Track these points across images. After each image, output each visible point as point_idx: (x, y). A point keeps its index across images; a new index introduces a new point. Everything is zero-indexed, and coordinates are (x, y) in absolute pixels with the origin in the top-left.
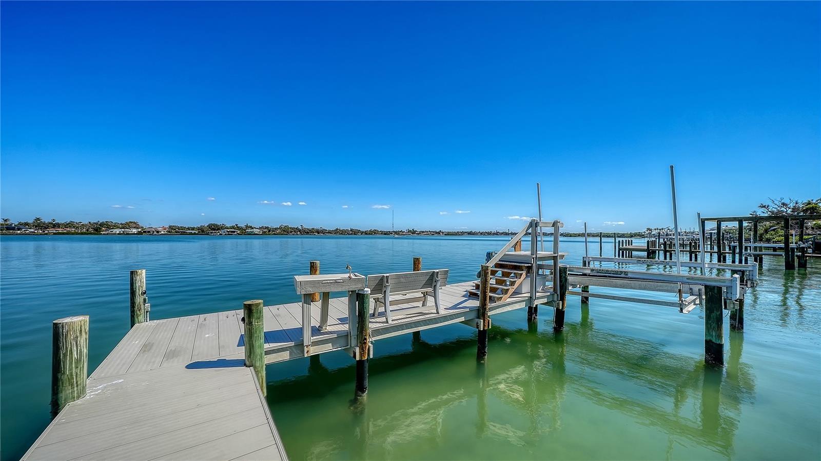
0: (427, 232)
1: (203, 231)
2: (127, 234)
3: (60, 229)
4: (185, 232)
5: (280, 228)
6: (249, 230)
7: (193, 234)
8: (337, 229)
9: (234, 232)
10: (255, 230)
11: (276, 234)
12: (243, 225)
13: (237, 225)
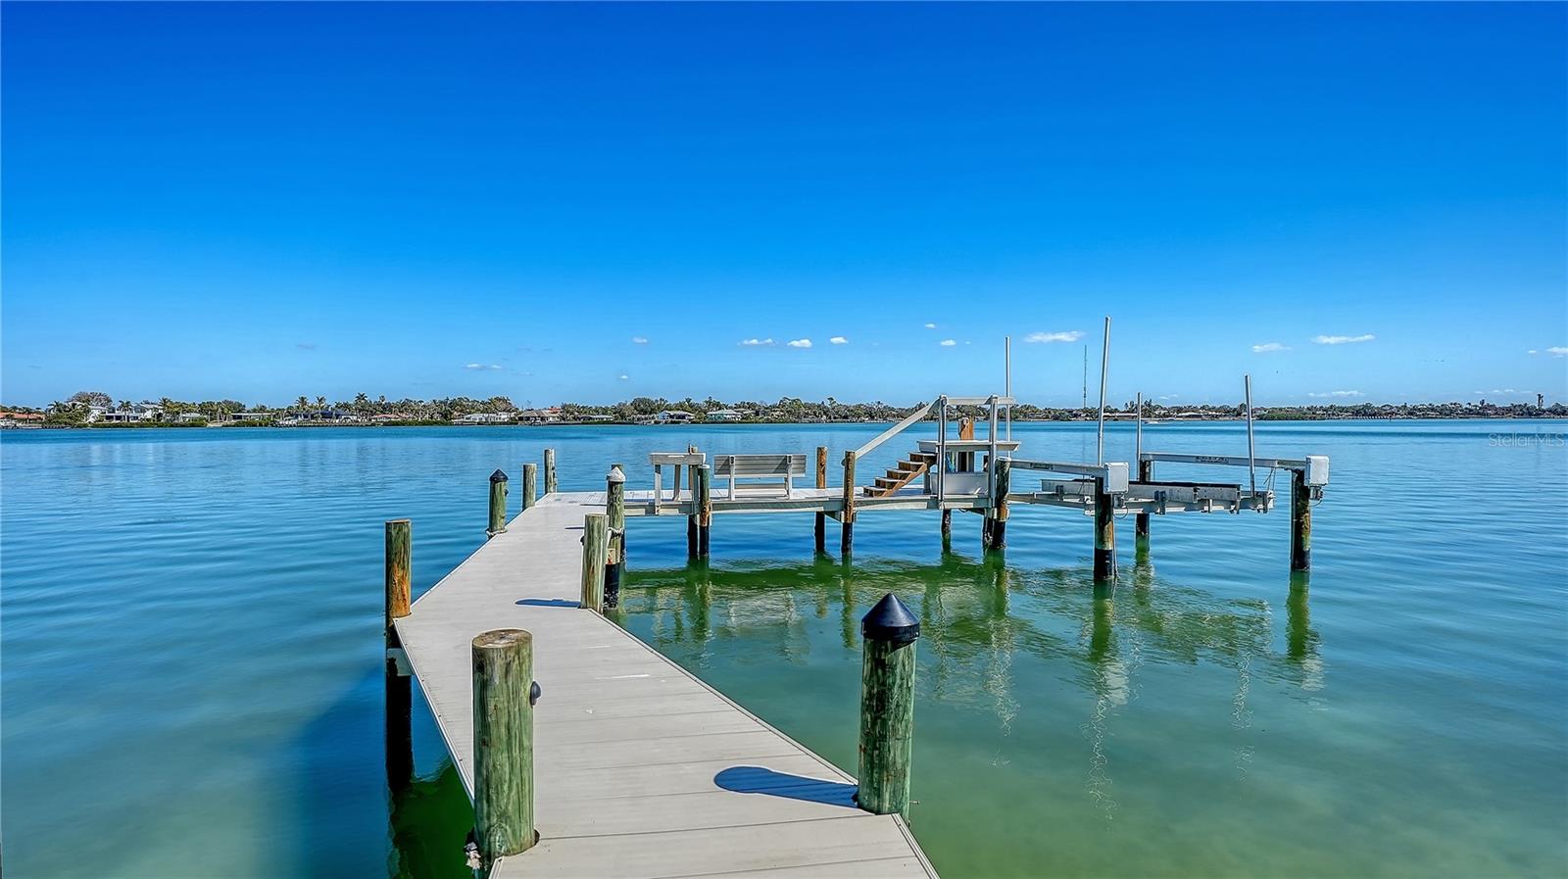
0: (1195, 409)
1: (623, 416)
2: (493, 423)
3: (392, 416)
4: (591, 418)
5: (782, 405)
6: (714, 412)
7: (604, 423)
9: (683, 417)
10: (725, 411)
11: (771, 422)
12: (700, 400)
13: (688, 400)
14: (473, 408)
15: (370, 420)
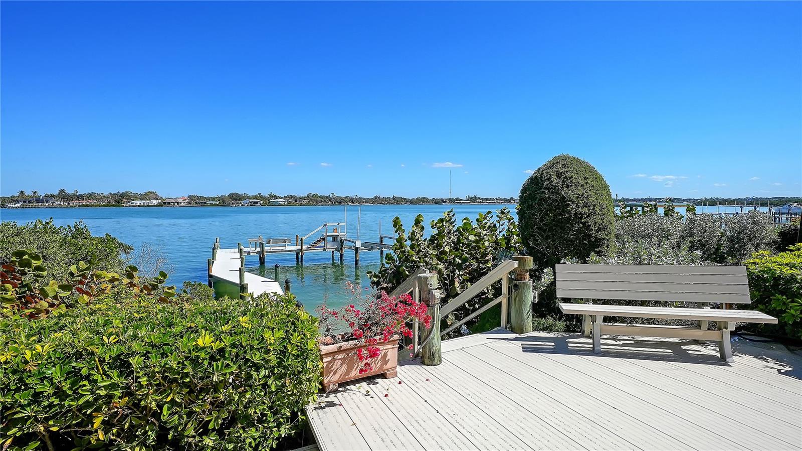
0: (493, 199)
1: (224, 202)
2: (148, 206)
3: (84, 201)
4: (206, 203)
5: (308, 197)
6: (273, 200)
7: (213, 205)
8: (376, 197)
9: (257, 203)
10: (279, 200)
11: (303, 205)
12: (265, 194)
13: (259, 194)
14: (135, 197)
15: (69, 204)
